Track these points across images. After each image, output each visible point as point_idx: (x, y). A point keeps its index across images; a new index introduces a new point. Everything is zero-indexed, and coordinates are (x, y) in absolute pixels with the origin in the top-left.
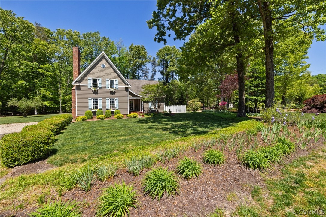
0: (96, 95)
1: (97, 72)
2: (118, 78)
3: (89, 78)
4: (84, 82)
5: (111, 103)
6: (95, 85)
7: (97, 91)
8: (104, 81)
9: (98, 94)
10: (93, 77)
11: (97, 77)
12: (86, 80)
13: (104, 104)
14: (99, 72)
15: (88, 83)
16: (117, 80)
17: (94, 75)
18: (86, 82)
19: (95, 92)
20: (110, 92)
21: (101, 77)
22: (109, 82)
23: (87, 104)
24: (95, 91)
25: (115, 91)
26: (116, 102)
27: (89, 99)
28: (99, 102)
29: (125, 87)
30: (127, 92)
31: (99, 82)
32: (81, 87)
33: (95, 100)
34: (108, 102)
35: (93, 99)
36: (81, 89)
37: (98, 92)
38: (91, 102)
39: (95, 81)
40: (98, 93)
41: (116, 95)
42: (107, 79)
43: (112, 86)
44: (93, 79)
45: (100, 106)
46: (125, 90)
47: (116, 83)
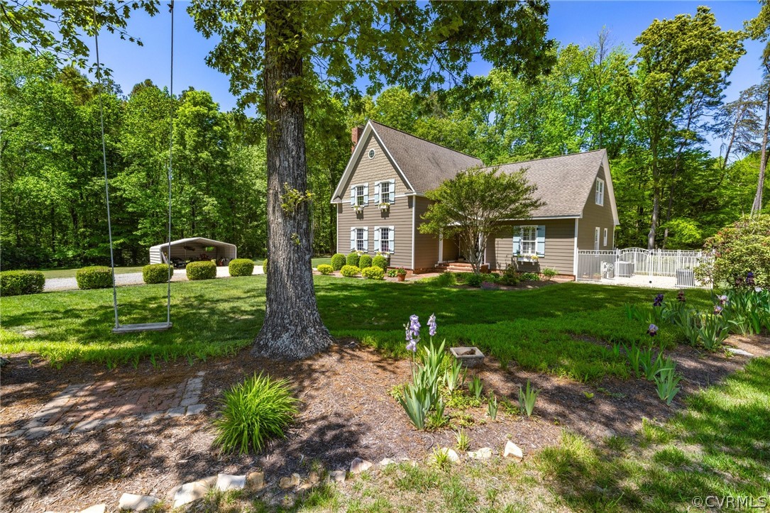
0: (361, 222)
1: (364, 170)
2: (395, 176)
3: (353, 186)
4: (347, 197)
5: (382, 238)
6: (360, 200)
7: (362, 211)
8: (373, 188)
9: (363, 218)
10: (357, 182)
11: (363, 181)
12: (348, 191)
13: (371, 241)
14: (366, 170)
15: (351, 198)
16: (393, 181)
17: (359, 179)
18: (349, 196)
19: (360, 215)
20: (380, 212)
21: (368, 180)
22: (378, 190)
23: (349, 241)
24: (359, 211)
26: (391, 235)
27: (352, 229)
28: (365, 235)
29: (409, 197)
30: (410, 210)
31: (365, 191)
32: (343, 207)
33: (360, 232)
34: (378, 235)
35: (358, 230)
36: (343, 210)
37: (364, 213)
38: (354, 236)
40: (364, 216)
41: (390, 217)
42: (376, 183)
43: (385, 197)
44: (358, 188)
45: (365, 246)
46: (407, 204)
47: (391, 188)
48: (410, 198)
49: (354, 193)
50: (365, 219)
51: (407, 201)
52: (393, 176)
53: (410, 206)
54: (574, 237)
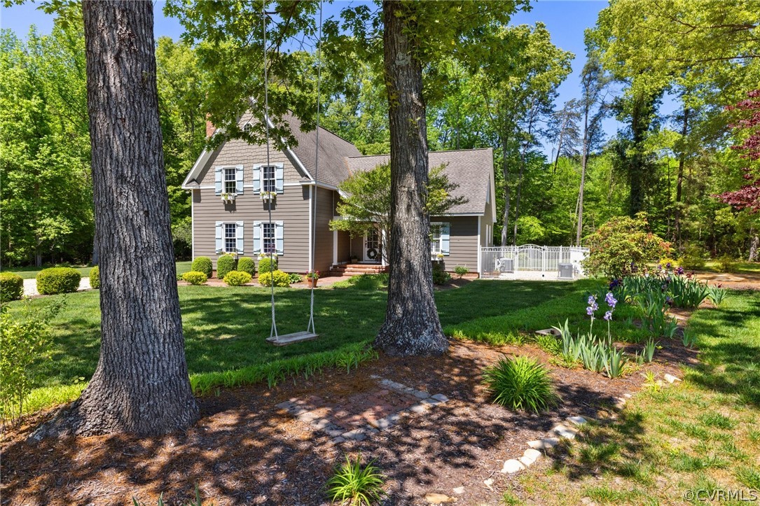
0: (232, 215)
1: (235, 148)
2: (283, 159)
3: (217, 168)
4: (208, 181)
5: (265, 236)
6: (230, 187)
7: (234, 201)
8: (250, 172)
9: (235, 209)
10: (225, 163)
11: (234, 162)
12: (211, 174)
13: (248, 239)
14: (238, 148)
15: (215, 182)
16: (281, 165)
17: (228, 159)
18: (211, 181)
19: (230, 207)
20: (262, 203)
21: (243, 162)
22: (259, 175)
23: (213, 240)
24: (229, 201)
25: (274, 200)
26: (278, 233)
27: (217, 225)
28: (239, 233)
29: (303, 186)
30: (305, 202)
31: (239, 176)
32: (202, 194)
33: (230, 229)
34: (259, 233)
35: (227, 225)
36: (202, 198)
37: (237, 204)
38: (221, 233)
39: (230, 173)
40: (237, 207)
41: (276, 210)
42: (256, 166)
43: (269, 184)
44: (226, 170)
45: (239, 245)
46: (301, 194)
47: (278, 174)
48: (306, 188)
49: (221, 177)
50: (238, 211)
51: (301, 191)
52: (280, 159)
53: (306, 197)
54: (477, 235)
